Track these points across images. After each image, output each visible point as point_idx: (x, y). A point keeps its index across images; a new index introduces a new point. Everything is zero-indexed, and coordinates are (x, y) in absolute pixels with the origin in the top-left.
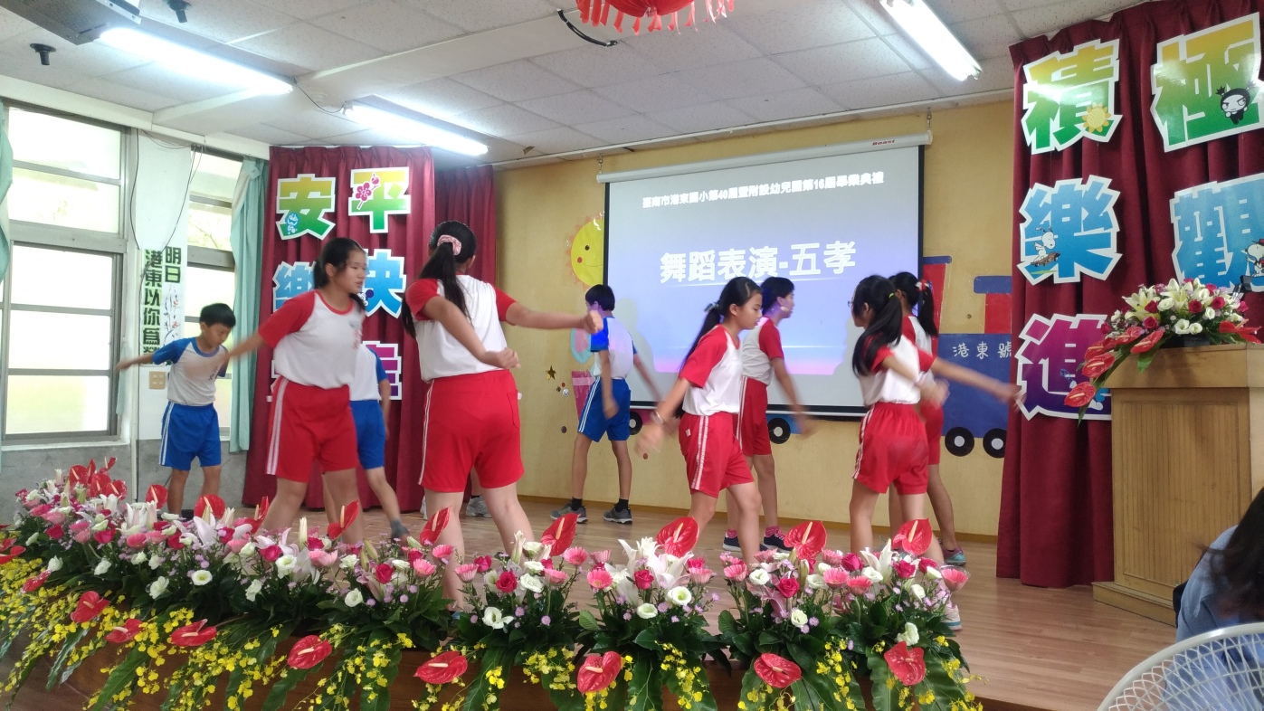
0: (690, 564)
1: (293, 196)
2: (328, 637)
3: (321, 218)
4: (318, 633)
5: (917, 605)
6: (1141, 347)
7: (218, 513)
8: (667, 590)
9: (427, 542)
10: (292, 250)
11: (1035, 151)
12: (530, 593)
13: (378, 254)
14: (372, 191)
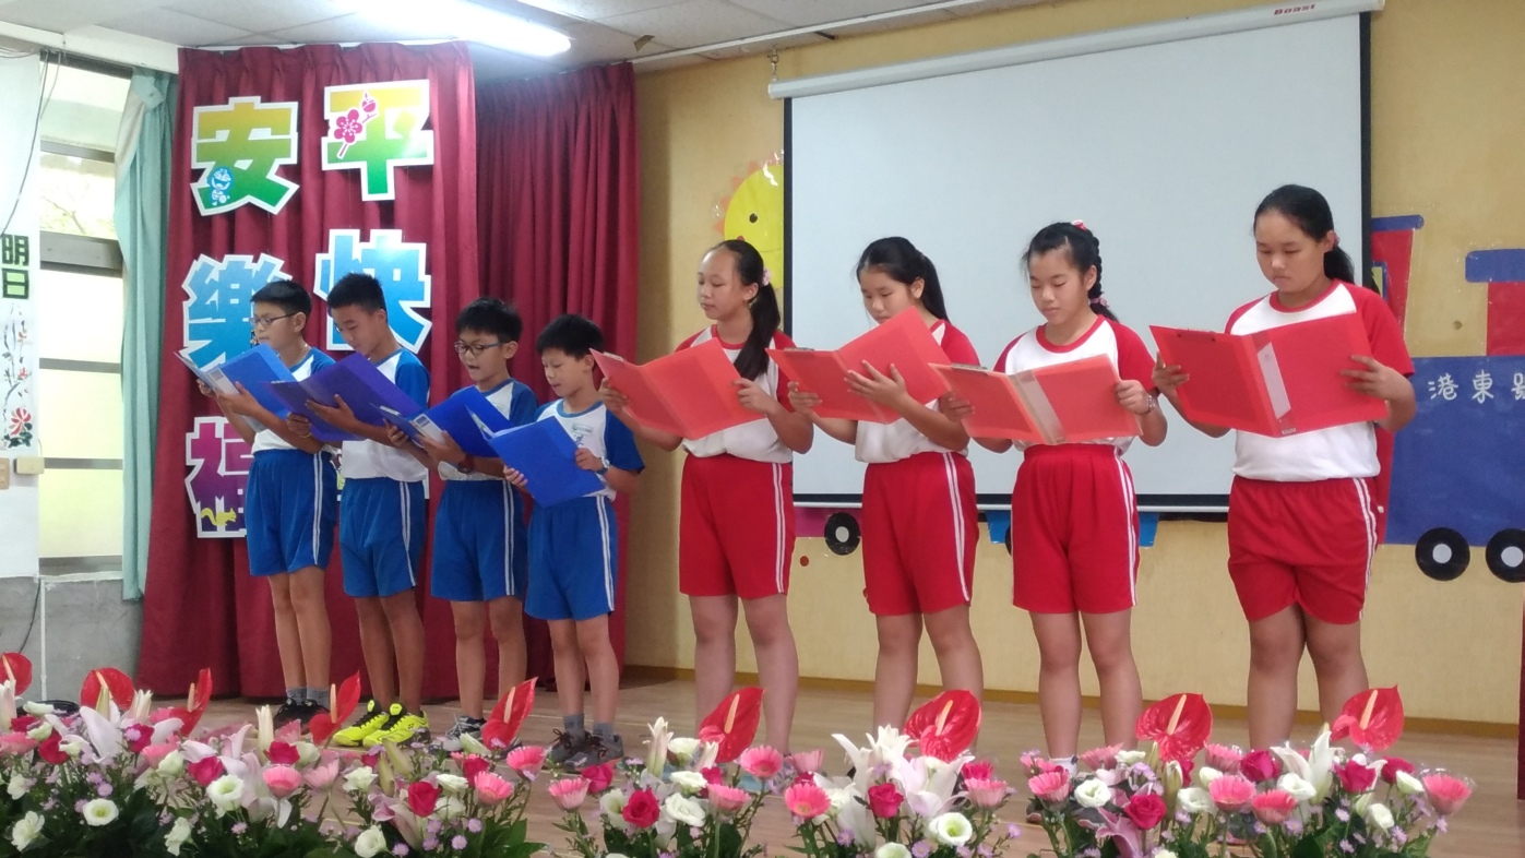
0: (967, 772)
1: (222, 136)
3: (272, 176)
5: (1379, 844)
7: (124, 701)
8: (926, 819)
9: (496, 742)
10: (219, 232)
12: (682, 829)
13: (378, 238)
14: (364, 126)
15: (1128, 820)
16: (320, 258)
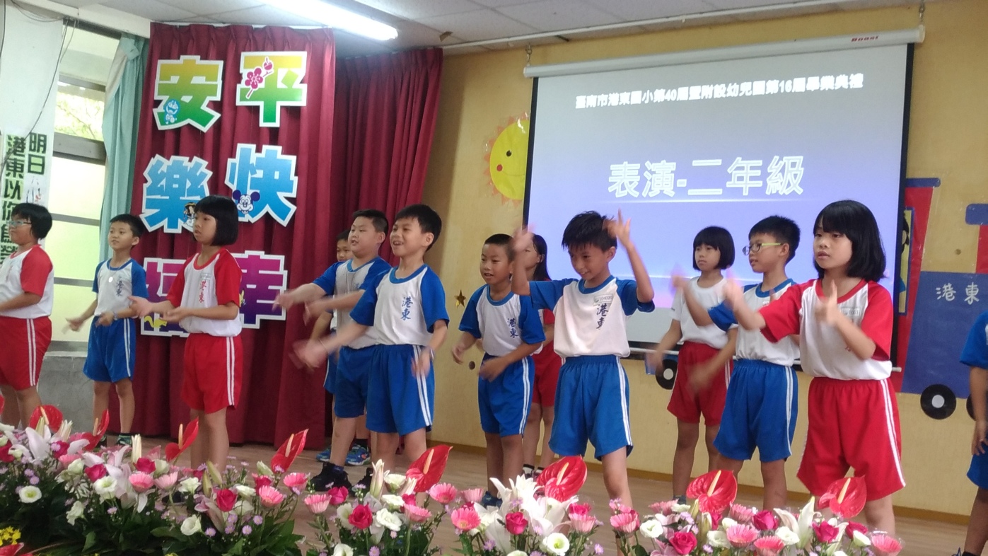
0: (572, 509)
1: (174, 80)
3: (204, 107)
7: (55, 426)
8: (542, 537)
9: (279, 469)
12: (388, 531)
13: (267, 151)
14: (264, 79)
15: (671, 548)
16: (230, 161)
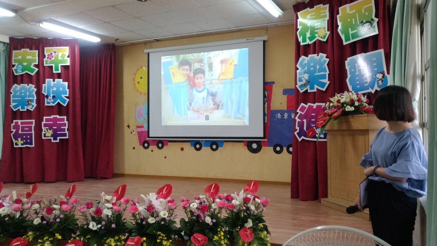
1: (20, 57)
2: (26, 237)
3: (32, 67)
4: (22, 236)
5: (252, 213)
6: (334, 116)
8: (159, 212)
9: (68, 198)
10: (19, 79)
11: (302, 44)
13: (57, 81)
14: (54, 56)
16: (43, 85)
